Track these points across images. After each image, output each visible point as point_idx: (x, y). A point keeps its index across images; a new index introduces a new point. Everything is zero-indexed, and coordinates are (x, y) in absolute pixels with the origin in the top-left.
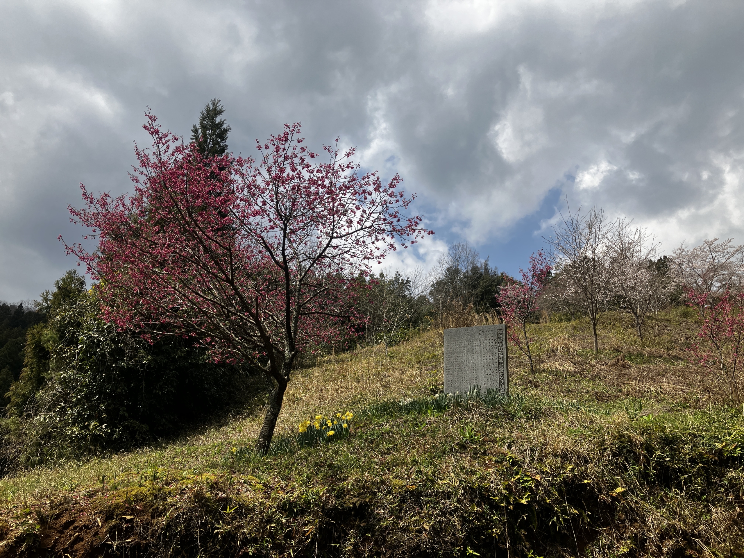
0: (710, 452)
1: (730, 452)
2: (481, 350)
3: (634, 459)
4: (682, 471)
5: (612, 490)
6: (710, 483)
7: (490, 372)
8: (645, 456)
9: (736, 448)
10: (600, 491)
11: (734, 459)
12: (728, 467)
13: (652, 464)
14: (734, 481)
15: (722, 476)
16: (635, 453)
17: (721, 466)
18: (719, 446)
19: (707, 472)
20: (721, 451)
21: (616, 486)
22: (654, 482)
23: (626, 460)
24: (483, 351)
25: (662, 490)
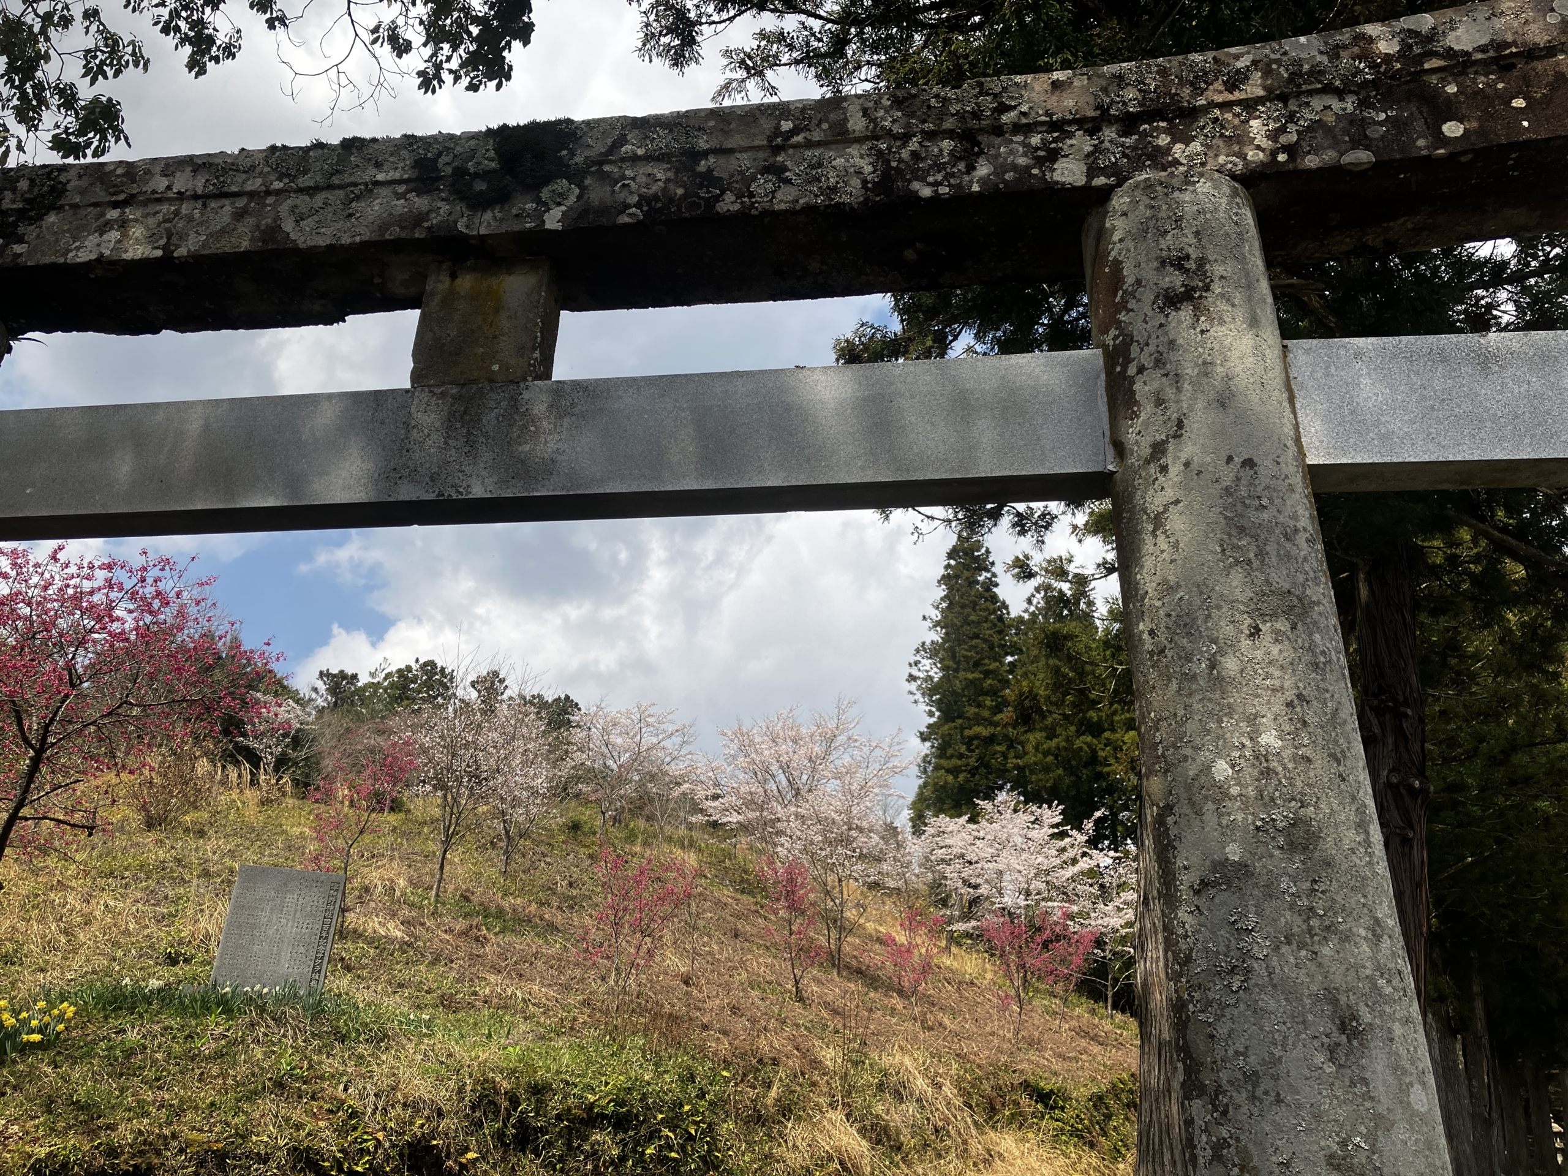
0: (579, 1107)
1: (603, 1107)
2: (296, 911)
3: (493, 1113)
4: (543, 1131)
5: (462, 1154)
6: (570, 1147)
7: (302, 949)
8: (506, 1109)
9: (608, 1103)
10: (448, 1157)
11: (603, 1116)
12: (594, 1127)
13: (513, 1120)
14: (596, 1147)
15: (585, 1139)
16: (495, 1104)
17: (587, 1126)
18: (591, 1098)
19: (570, 1134)
20: (592, 1105)
21: (467, 1149)
22: (509, 1145)
23: (485, 1113)
24: (299, 913)
25: (516, 1155)
